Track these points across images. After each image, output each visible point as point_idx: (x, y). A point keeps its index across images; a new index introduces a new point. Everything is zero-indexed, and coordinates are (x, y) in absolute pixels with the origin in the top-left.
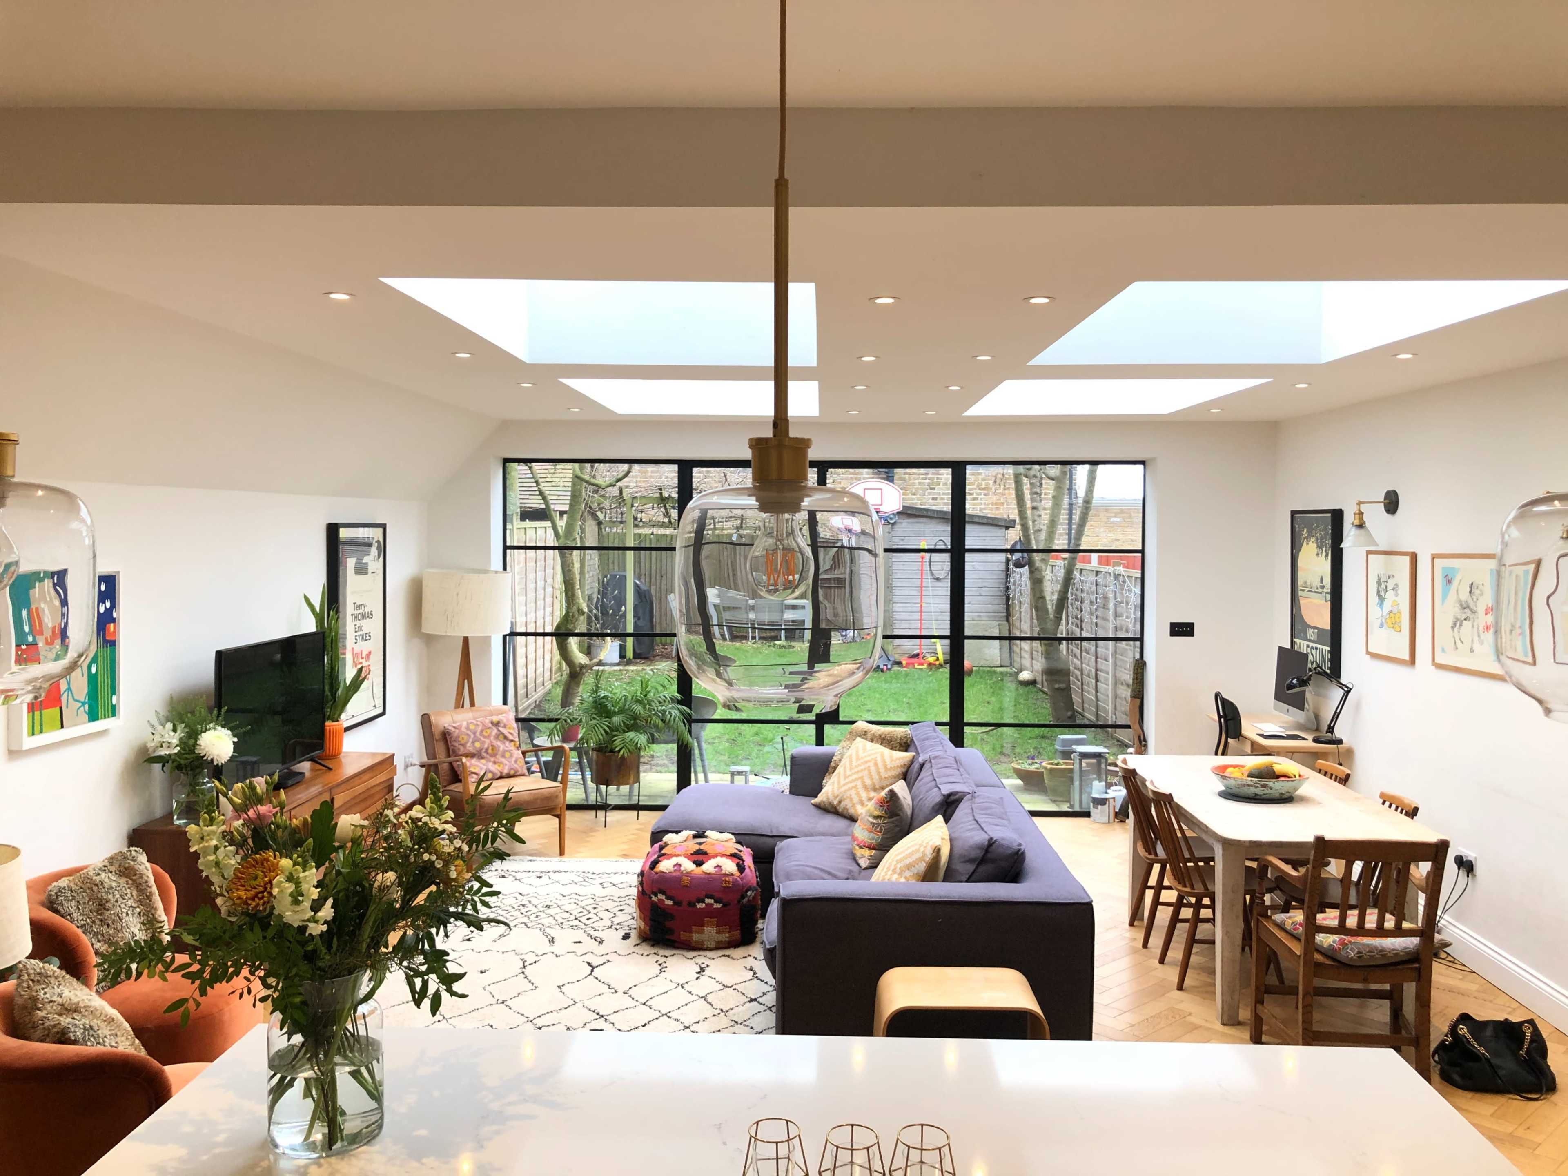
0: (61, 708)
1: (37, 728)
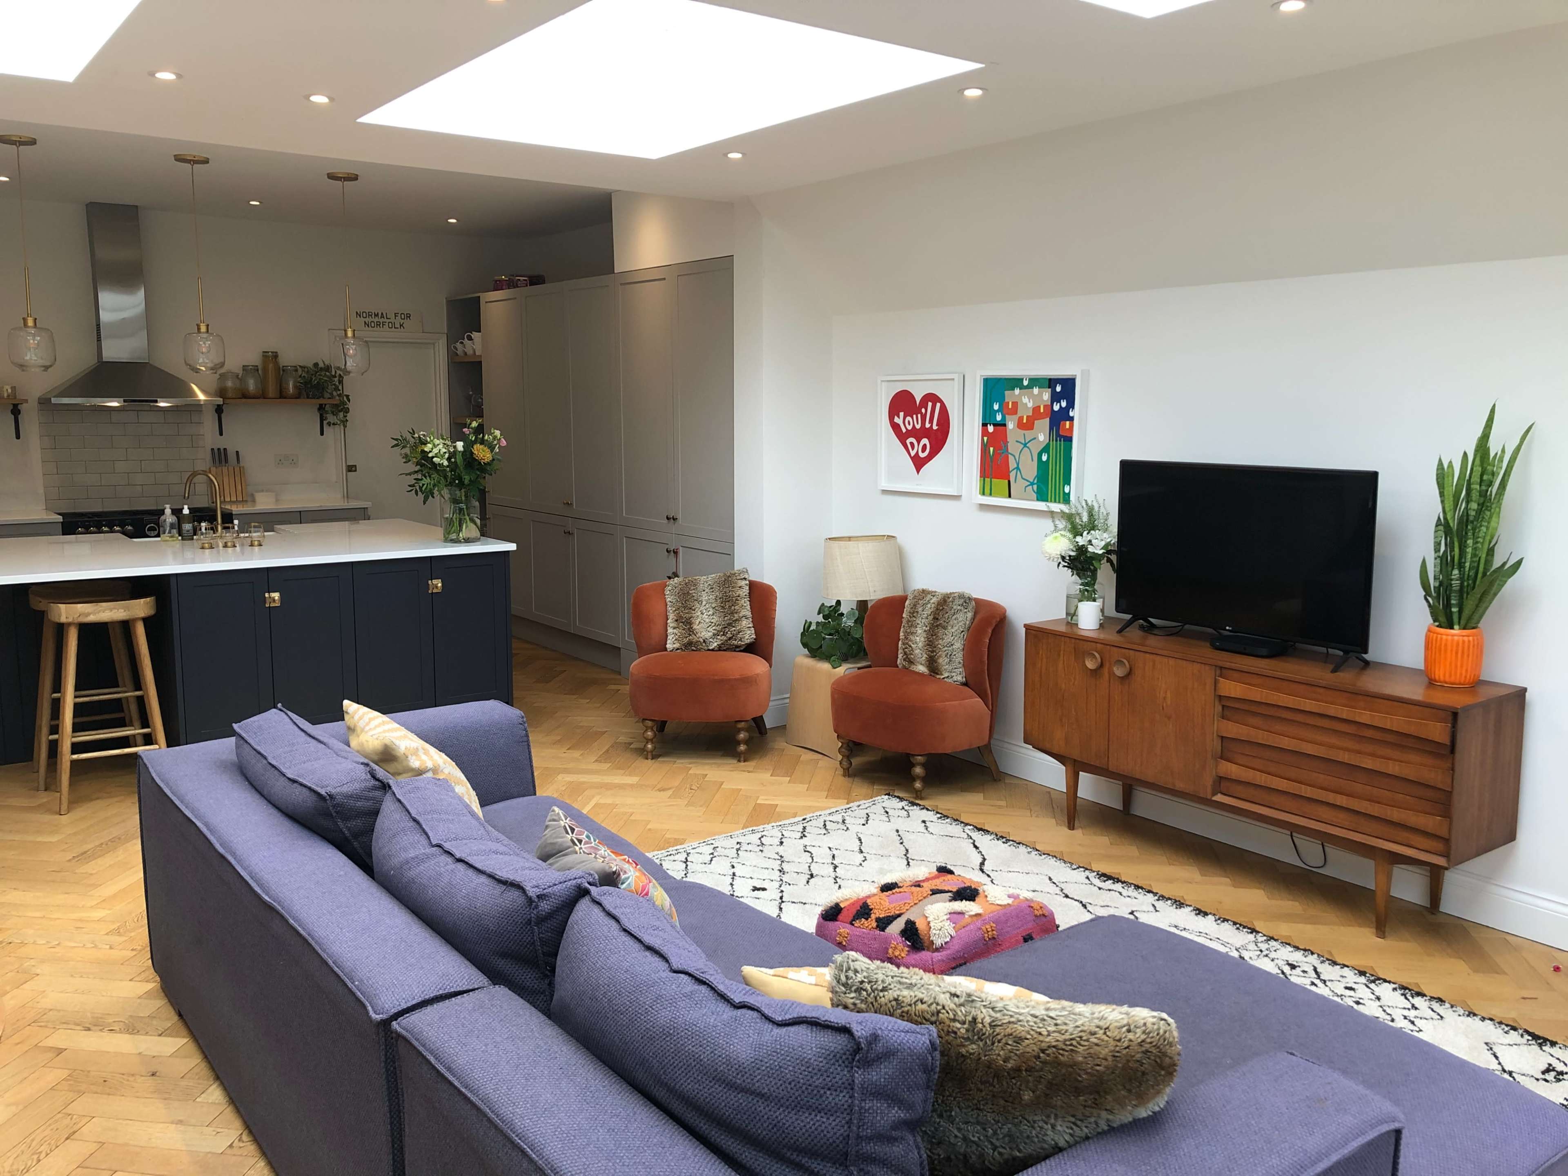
0: (1009, 482)
1: (987, 491)
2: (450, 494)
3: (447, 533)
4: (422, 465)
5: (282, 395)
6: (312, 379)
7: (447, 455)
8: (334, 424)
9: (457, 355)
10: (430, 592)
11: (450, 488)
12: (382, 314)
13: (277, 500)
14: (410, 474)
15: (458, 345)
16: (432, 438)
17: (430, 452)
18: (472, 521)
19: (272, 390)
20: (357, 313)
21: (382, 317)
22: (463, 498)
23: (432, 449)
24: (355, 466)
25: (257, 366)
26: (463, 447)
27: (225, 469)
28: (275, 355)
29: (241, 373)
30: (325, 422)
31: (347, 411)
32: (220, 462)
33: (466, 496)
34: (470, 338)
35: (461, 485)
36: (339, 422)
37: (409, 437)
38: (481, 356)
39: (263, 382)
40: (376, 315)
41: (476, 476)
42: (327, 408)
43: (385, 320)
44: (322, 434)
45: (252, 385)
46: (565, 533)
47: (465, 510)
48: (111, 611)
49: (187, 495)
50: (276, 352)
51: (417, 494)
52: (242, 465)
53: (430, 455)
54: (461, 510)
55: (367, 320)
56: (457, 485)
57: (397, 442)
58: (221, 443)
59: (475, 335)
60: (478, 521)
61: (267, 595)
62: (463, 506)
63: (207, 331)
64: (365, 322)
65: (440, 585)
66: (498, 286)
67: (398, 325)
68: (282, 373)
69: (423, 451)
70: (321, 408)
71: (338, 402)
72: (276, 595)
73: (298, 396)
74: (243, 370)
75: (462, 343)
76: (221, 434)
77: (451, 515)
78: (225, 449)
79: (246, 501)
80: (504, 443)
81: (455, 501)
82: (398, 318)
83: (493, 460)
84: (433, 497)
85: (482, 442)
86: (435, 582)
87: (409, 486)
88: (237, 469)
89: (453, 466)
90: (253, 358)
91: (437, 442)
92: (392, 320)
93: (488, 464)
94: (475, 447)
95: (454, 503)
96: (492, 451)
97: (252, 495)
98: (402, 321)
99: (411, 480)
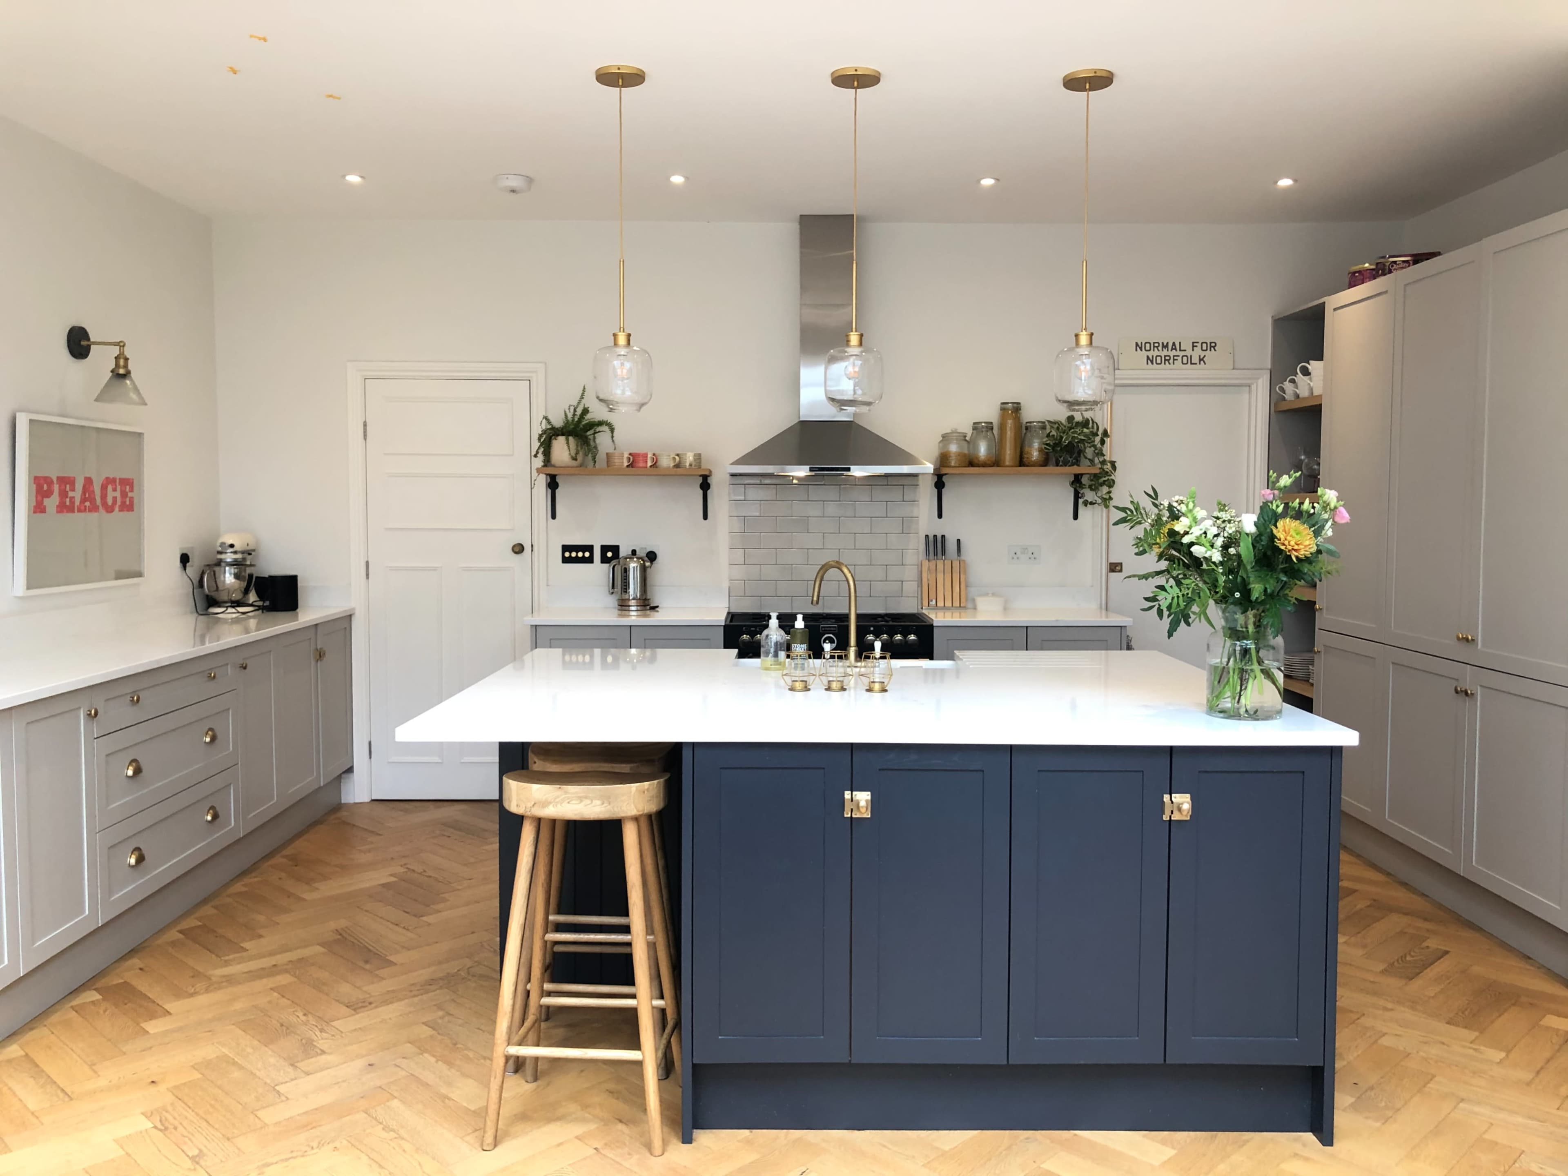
2: (1226, 620)
3: (1215, 694)
4: (1171, 559)
5: (1022, 461)
6: (1062, 437)
7: (1219, 542)
8: (1091, 503)
9: (1284, 399)
10: (1166, 818)
11: (1224, 606)
12: (1174, 344)
13: (1005, 609)
14: (1145, 577)
15: (1287, 385)
16: (1191, 505)
17: (1186, 533)
18: (1267, 674)
19: (1009, 454)
20: (1137, 344)
21: (1174, 348)
22: (1251, 628)
23: (1190, 527)
24: (1121, 564)
25: (991, 423)
26: (1256, 524)
27: (940, 563)
28: (1017, 408)
29: (969, 432)
30: (1081, 501)
31: (1111, 484)
32: (936, 554)
33: (1258, 625)
34: (1306, 372)
35: (1246, 602)
36: (1099, 501)
37: (1146, 503)
38: (1320, 396)
39: (998, 445)
40: (1165, 346)
41: (1280, 586)
42: (1085, 480)
43: (1178, 353)
44: (1076, 517)
45: (983, 450)
46: (1457, 692)
47: (1253, 652)
48: (581, 801)
49: (815, 599)
50: (1019, 403)
51: (1160, 613)
52: (963, 558)
53: (1186, 540)
54: (1245, 652)
55: (1150, 354)
56: (1237, 603)
57: (1124, 515)
58: (939, 528)
59: (1314, 366)
60: (1280, 677)
61: (847, 795)
62: (1250, 644)
63: (861, 344)
64: (1148, 357)
65: (1186, 807)
66: (1356, 279)
67: (1195, 359)
68: (1023, 431)
69: (1172, 533)
70: (1077, 481)
71: (1098, 471)
72: (863, 797)
73: (1045, 463)
74: (973, 430)
75: (1293, 381)
76: (940, 516)
77: (1225, 660)
78: (943, 537)
79: (965, 607)
80: (1344, 516)
81: (1235, 634)
82: (1198, 350)
83: (1319, 552)
84: (1188, 624)
85: (1299, 515)
86: (1177, 798)
87: (1146, 599)
88: (956, 564)
89: (1233, 565)
90: (990, 413)
91: (1200, 513)
92: (1189, 352)
93: (1307, 560)
94: (1280, 524)
95: (1230, 637)
96: (1317, 533)
97: (974, 600)
98: (1202, 354)
99: (1148, 587)
